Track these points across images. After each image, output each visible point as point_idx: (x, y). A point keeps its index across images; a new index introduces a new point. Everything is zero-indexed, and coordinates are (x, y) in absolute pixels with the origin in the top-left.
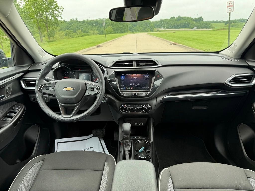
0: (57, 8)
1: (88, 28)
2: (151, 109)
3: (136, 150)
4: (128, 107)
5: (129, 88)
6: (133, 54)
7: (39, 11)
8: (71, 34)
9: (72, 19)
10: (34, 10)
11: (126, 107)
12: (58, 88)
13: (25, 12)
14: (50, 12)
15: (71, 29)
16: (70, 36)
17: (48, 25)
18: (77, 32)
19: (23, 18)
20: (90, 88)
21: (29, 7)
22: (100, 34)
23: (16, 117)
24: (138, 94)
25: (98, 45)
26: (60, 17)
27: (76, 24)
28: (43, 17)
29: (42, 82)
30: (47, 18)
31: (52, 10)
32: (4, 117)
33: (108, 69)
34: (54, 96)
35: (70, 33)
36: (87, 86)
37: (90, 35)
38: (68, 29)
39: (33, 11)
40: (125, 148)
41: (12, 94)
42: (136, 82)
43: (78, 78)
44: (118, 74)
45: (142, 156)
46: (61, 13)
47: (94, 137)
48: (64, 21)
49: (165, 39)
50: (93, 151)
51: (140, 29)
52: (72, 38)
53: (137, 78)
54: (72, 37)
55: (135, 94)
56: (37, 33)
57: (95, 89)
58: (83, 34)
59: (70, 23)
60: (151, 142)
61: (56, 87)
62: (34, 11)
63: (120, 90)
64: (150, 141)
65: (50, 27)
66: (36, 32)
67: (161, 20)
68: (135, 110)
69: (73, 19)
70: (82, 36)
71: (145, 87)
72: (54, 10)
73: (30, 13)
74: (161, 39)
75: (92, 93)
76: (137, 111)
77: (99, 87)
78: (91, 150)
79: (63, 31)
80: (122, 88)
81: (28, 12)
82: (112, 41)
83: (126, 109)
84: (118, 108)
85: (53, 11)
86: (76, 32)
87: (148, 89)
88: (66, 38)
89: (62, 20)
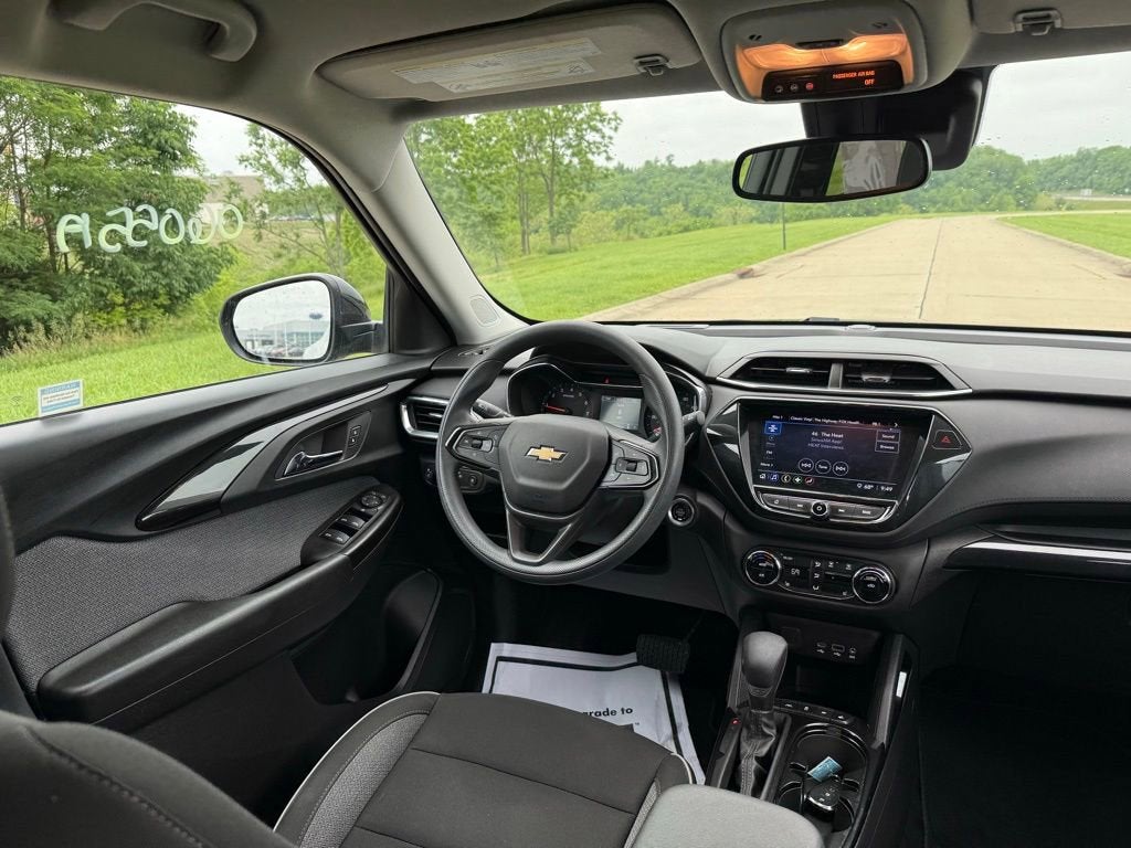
0: (598, 117)
1: (715, 194)
2: (896, 591)
3: (794, 766)
4: (781, 563)
5: (798, 480)
6: (848, 327)
7: (529, 134)
8: (638, 220)
9: (652, 159)
10: (512, 129)
11: (774, 562)
12: (511, 444)
13: (482, 140)
14: (567, 134)
15: (643, 203)
16: (636, 231)
17: (556, 188)
18: (666, 213)
19: (472, 161)
20: (624, 459)
21: (496, 121)
22: (761, 222)
23: (366, 530)
24: (835, 510)
25: (743, 270)
26: (604, 155)
27: (666, 178)
28: (541, 155)
29: (464, 418)
30: (555, 159)
31: (578, 130)
32: (331, 527)
33: (715, 388)
34: (495, 474)
35: (634, 220)
36: (615, 449)
37: (720, 225)
38: (631, 202)
39: (507, 135)
40: (744, 744)
41: (366, 450)
42: (835, 457)
43: (597, 415)
44: (752, 412)
45: (822, 799)
46: (610, 138)
47: (641, 667)
48: (620, 169)
49: (1095, 246)
50: (630, 727)
51: (959, 197)
52: (643, 240)
53: (837, 439)
54: (643, 235)
55: (819, 508)
56: (514, 218)
57: (643, 468)
58: (688, 220)
59: (641, 177)
60: (876, 745)
61: (505, 442)
62: (511, 136)
63: (754, 482)
64: (875, 739)
65: (560, 196)
66: (510, 213)
67: (1079, 152)
68: (816, 582)
69: (657, 161)
70: (681, 232)
71: (875, 485)
72: (585, 126)
73: (496, 142)
74: (1071, 247)
75: (627, 480)
76: (823, 589)
77: (657, 458)
78: (620, 720)
79: (607, 209)
80: (763, 477)
81: (490, 140)
82: (814, 250)
83: (772, 572)
84: (738, 561)
85: (579, 134)
86: (660, 214)
87: (887, 495)
88: (616, 241)
89: (612, 165)
